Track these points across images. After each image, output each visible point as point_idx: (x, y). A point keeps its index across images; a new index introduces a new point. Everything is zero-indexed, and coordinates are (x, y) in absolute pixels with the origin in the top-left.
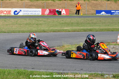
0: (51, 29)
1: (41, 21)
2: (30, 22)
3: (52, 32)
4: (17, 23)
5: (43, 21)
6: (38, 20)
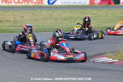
0: (101, 26)
2: (72, 16)
4: (52, 17)
5: (91, 14)
6: (84, 12)
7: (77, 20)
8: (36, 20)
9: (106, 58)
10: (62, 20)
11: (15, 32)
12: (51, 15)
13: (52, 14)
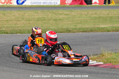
1: (60, 14)
2: (45, 16)
3: (80, 32)
4: (24, 17)
5: (64, 15)
6: (57, 12)
7: (50, 21)
8: (8, 21)
12: (22, 16)
13: (23, 14)
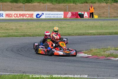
8: (30, 28)
9: (83, 54)
10: (47, 28)
11: (19, 37)
12: (40, 25)
